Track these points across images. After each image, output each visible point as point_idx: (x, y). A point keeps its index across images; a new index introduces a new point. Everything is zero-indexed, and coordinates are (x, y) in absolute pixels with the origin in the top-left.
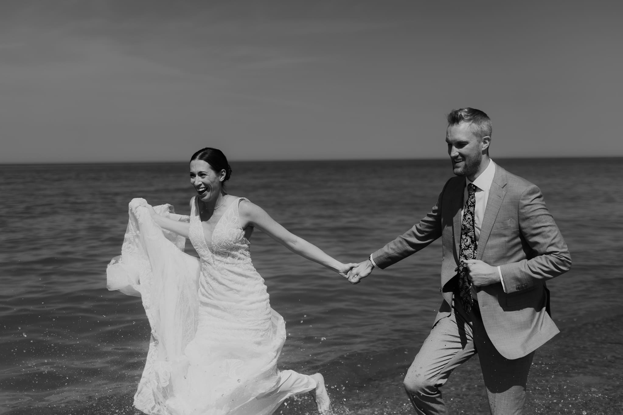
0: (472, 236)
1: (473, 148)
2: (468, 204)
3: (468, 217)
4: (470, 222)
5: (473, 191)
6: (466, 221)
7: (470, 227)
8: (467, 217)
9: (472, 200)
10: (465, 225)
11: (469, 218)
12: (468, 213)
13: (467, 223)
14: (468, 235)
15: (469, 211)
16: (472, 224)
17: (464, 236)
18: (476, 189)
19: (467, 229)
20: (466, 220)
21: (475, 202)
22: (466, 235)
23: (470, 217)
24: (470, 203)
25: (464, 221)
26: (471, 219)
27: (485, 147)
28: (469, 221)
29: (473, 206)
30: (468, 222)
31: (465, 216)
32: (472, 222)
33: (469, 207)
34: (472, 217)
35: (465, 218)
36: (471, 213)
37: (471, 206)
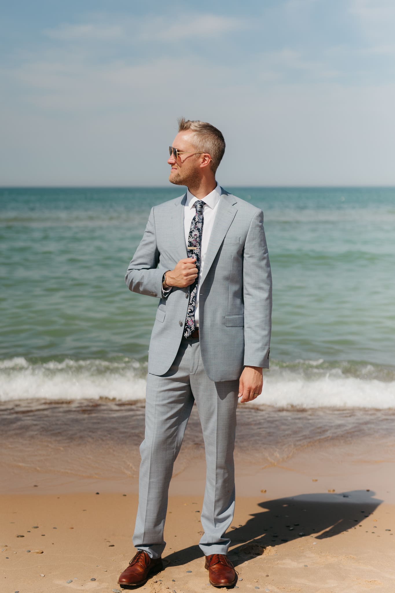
0: (198, 254)
2: (195, 221)
4: (197, 238)
6: (192, 237)
7: (196, 244)
8: (193, 234)
9: (201, 217)
10: (191, 242)
11: (196, 235)
12: (195, 229)
13: (194, 240)
14: (194, 252)
15: (196, 228)
16: (199, 241)
17: (190, 253)
19: (193, 246)
20: (192, 236)
21: (204, 219)
22: (191, 252)
23: (196, 233)
24: (198, 220)
25: (190, 237)
26: (198, 235)
29: (201, 222)
30: (194, 238)
31: (191, 232)
32: (199, 239)
33: (196, 223)
34: (200, 233)
35: (191, 235)
36: (198, 229)
37: (199, 222)
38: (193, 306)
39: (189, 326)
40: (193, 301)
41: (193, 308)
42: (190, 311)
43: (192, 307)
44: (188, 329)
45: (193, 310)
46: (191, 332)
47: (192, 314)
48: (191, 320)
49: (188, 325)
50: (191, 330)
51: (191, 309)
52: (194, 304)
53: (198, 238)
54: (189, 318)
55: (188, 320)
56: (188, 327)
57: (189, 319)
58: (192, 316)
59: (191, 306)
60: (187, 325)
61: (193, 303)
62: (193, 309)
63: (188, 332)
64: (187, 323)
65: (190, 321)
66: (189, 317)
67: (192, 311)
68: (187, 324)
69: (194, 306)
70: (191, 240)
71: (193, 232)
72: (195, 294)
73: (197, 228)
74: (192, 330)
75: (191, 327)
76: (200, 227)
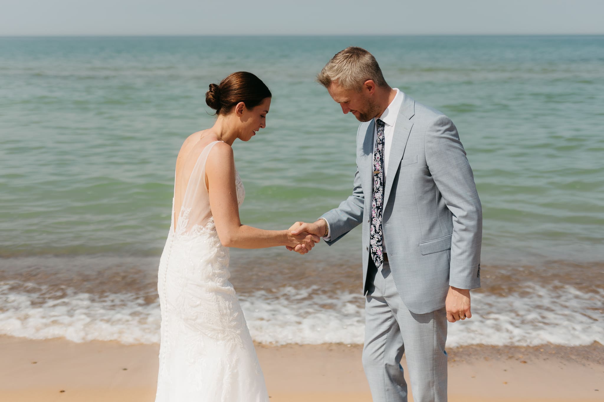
0: (381, 177)
5: (381, 127)
9: (381, 137)
10: (375, 165)
11: (378, 158)
12: (377, 151)
13: (377, 164)
14: (378, 177)
18: (383, 125)
19: (377, 170)
20: (376, 160)
21: (384, 138)
22: (376, 176)
26: (380, 158)
28: (378, 161)
29: (381, 143)
32: (381, 162)
33: (377, 146)
34: (380, 156)
36: (379, 151)
37: (380, 144)
38: (380, 235)
40: (379, 229)
41: (380, 237)
42: (378, 240)
43: (379, 236)
46: (380, 262)
47: (380, 244)
48: (380, 250)
50: (380, 260)
51: (378, 238)
52: (380, 233)
54: (377, 247)
55: (377, 250)
56: (378, 257)
57: (378, 248)
58: (380, 245)
59: (379, 235)
60: (377, 255)
61: (379, 232)
62: (381, 238)
63: (378, 262)
66: (378, 246)
67: (379, 240)
68: (377, 253)
69: (381, 235)
71: (376, 155)
72: (381, 223)
74: (381, 260)
75: (380, 257)
76: (380, 149)
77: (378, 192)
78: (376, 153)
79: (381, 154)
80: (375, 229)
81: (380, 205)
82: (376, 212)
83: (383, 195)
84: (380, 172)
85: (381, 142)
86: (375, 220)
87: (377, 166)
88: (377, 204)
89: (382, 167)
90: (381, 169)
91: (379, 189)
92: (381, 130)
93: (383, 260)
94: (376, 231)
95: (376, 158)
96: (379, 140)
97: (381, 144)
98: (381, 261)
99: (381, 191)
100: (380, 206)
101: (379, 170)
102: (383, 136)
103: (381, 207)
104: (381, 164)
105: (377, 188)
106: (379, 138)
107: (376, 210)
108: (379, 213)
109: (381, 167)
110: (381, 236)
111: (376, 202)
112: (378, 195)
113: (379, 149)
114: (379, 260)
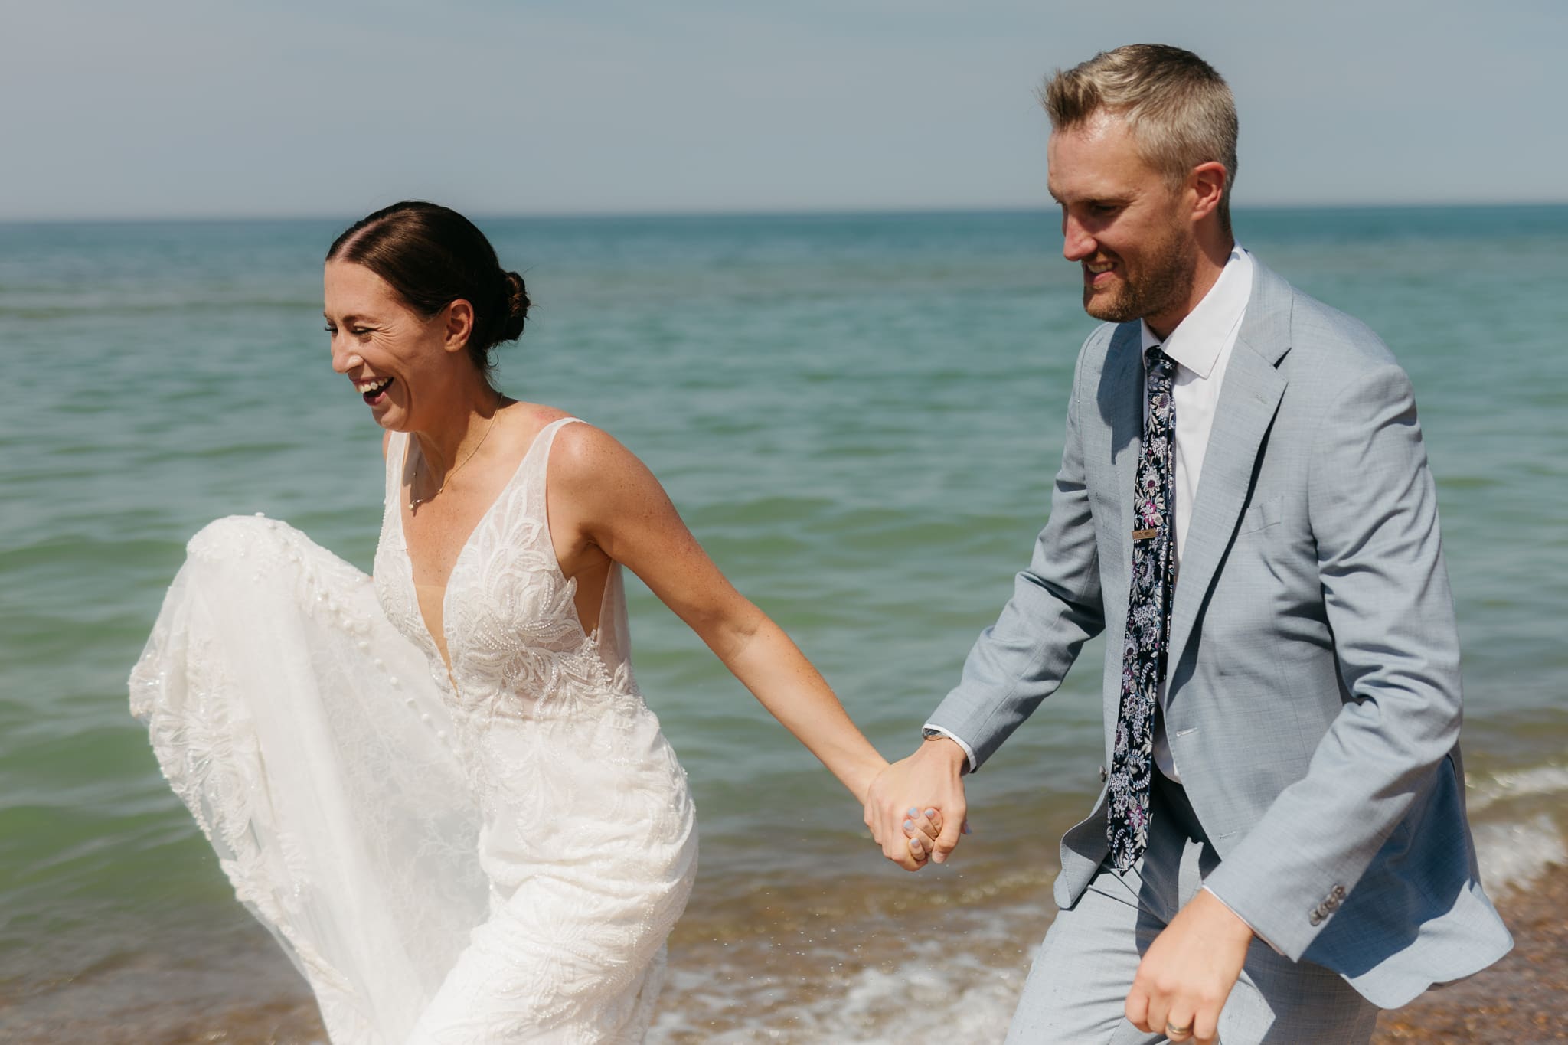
1: (1150, 219)
2: (1148, 431)
3: (1148, 481)
5: (1164, 379)
6: (1143, 492)
7: (1153, 515)
9: (1163, 413)
10: (1139, 508)
11: (1151, 484)
12: (1148, 461)
13: (1147, 503)
14: (1150, 548)
15: (1151, 456)
16: (1160, 504)
17: (1140, 553)
18: (1173, 371)
19: (1147, 526)
20: (1142, 489)
21: (1174, 418)
22: (1143, 549)
23: (1154, 478)
24: (1155, 425)
25: (1138, 493)
26: (1158, 484)
27: (1204, 208)
28: (1153, 494)
29: (1162, 434)
30: (1148, 496)
31: (1140, 474)
32: (1161, 500)
33: (1150, 437)
34: (1161, 475)
35: (1140, 485)
36: (1156, 462)
37: (1157, 436)
38: (1143, 753)
39: (1130, 829)
40: (1144, 734)
41: (1144, 761)
42: (1134, 771)
43: (1142, 756)
44: (1128, 842)
45: (1143, 768)
46: (1133, 851)
47: (1139, 785)
48: (1139, 806)
49: (1128, 825)
50: (1134, 847)
51: (1137, 766)
52: (1148, 747)
53: (1160, 494)
54: (1133, 798)
55: (1130, 806)
56: (1126, 834)
57: (1132, 801)
58: (1141, 791)
59: (1140, 753)
60: (1125, 827)
61: (1144, 743)
62: (1146, 764)
63: (1129, 850)
64: (1125, 819)
65: (1134, 811)
66: (1134, 794)
67: (1140, 770)
68: (1127, 822)
69: (1147, 753)
70: (1141, 502)
71: (1144, 472)
73: (1153, 457)
74: (1138, 846)
75: (1137, 834)
76: (1160, 454)
77: (1145, 603)
78: (1145, 468)
79: (1163, 471)
80: (1130, 732)
81: (1153, 646)
82: (1138, 674)
83: (1167, 609)
84: (1159, 533)
85: (1163, 429)
86: (1131, 701)
87: (1148, 511)
88: (1140, 644)
89: (1169, 517)
90: (1165, 521)
91: (1148, 590)
92: (1162, 389)
93: (1145, 845)
94: (1131, 738)
95: (1145, 484)
96: (1156, 422)
97: (1163, 438)
98: (1136, 850)
99: (1159, 600)
100: (1152, 651)
101: (1156, 526)
102: (1171, 411)
103: (1154, 655)
104: (1166, 506)
105: (1142, 591)
106: (1154, 414)
107: (1138, 667)
108: (1148, 674)
109: (1164, 516)
110: (1146, 758)
111: (1138, 638)
112: (1150, 613)
113: (1153, 454)
114: (1132, 844)
